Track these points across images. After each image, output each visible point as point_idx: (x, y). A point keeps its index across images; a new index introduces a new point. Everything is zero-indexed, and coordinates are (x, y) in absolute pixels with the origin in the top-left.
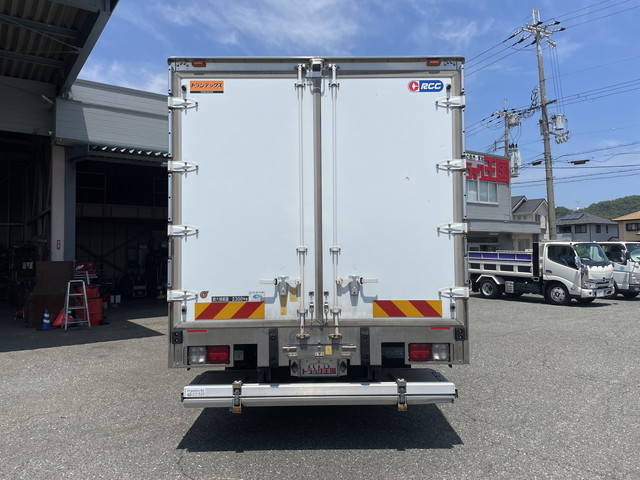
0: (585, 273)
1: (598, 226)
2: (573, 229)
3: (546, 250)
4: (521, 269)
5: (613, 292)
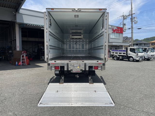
2: (139, 45)
5: (144, 59)
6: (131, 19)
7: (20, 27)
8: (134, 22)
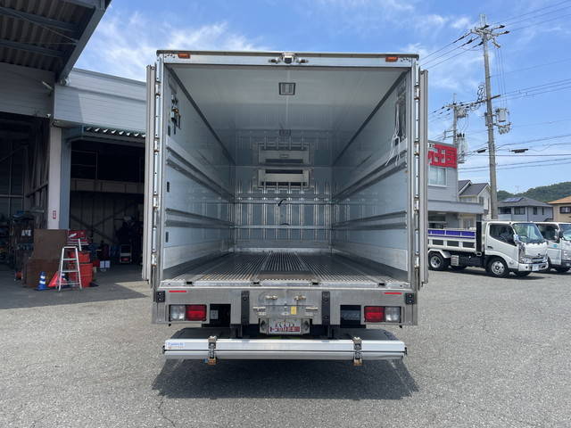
0: (522, 250)
1: (535, 209)
2: (513, 211)
3: (488, 228)
4: (466, 245)
5: (547, 267)
6: (486, 114)
7: (65, 140)
8: (500, 127)
